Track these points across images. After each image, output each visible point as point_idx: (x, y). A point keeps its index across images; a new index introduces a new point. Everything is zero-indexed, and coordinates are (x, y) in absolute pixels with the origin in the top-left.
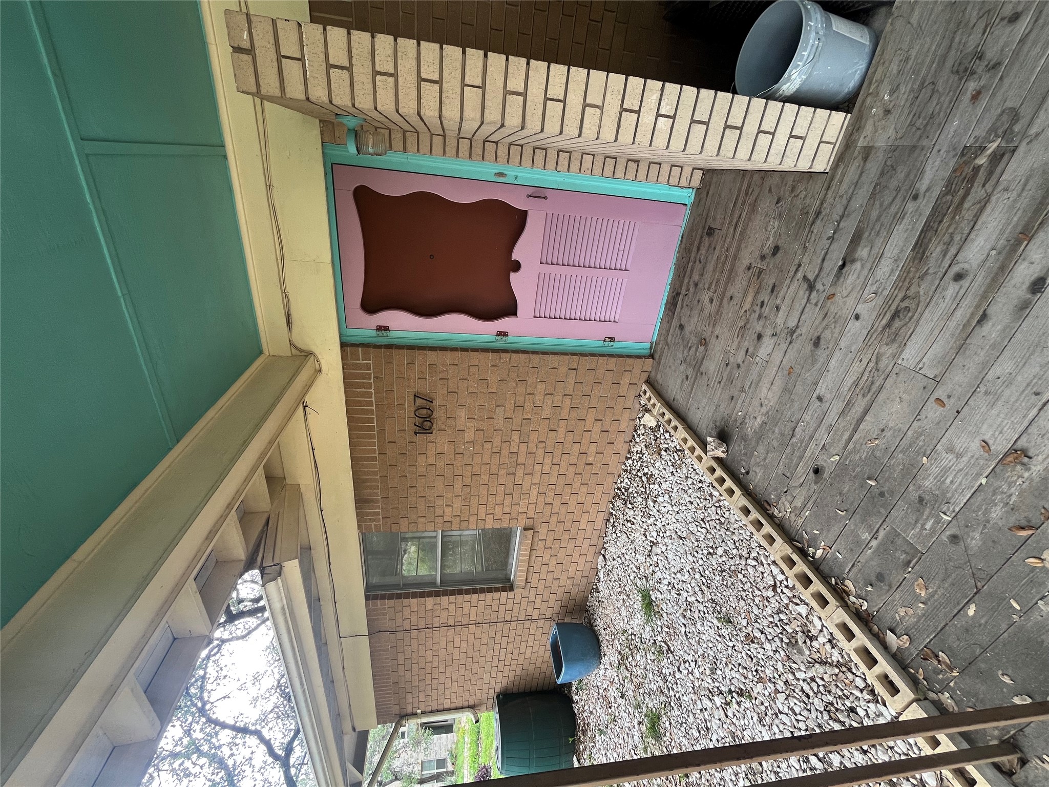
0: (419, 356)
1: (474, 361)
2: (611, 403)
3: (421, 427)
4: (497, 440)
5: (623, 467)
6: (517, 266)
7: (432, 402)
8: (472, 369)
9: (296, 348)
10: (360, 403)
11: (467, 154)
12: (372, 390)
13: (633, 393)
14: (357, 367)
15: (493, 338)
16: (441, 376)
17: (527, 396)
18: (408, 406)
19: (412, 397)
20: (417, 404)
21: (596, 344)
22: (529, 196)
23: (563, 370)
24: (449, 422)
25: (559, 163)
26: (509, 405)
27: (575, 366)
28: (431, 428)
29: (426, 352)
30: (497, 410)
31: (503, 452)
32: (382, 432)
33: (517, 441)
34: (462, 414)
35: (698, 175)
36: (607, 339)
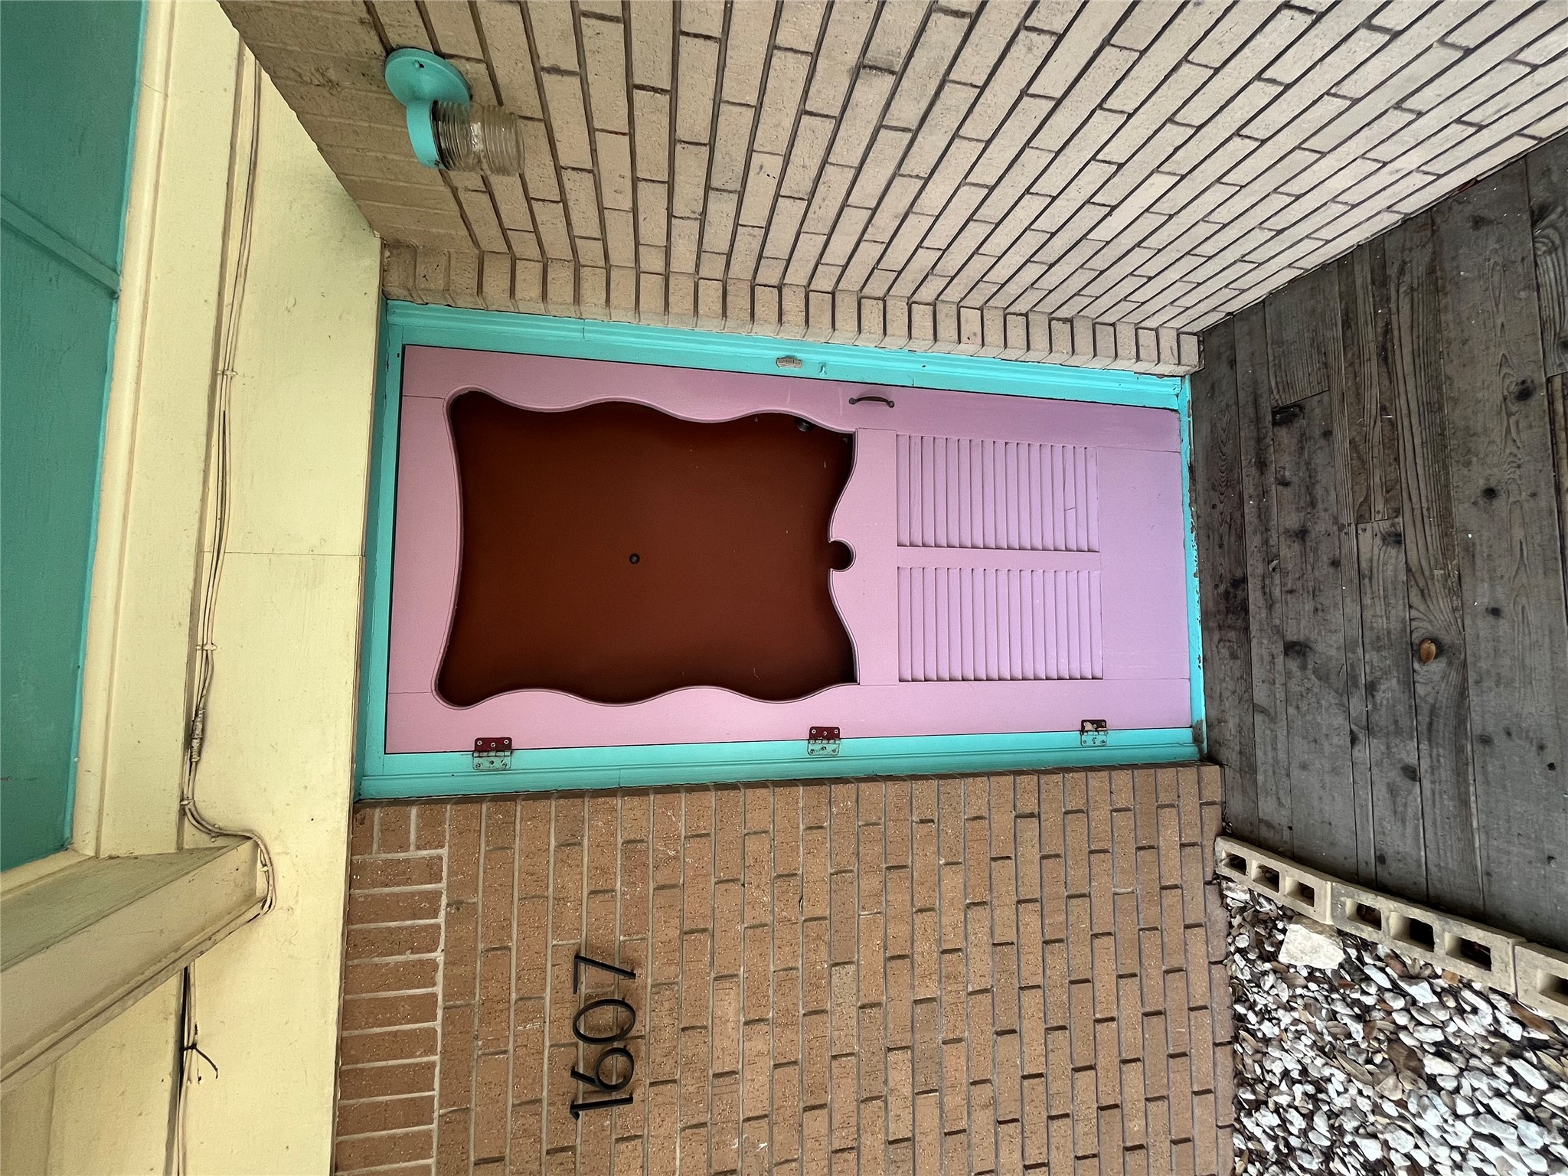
0: (593, 819)
1: (758, 819)
2: (1150, 915)
3: (593, 1079)
4: (843, 1097)
5: (1239, 1142)
6: (842, 557)
7: (632, 975)
8: (752, 844)
9: (200, 822)
10: (389, 1011)
11: (718, 307)
12: (439, 956)
13: (1194, 876)
14: (399, 873)
15: (801, 747)
16: (662, 877)
17: (919, 919)
18: (554, 1002)
19: (568, 965)
20: (583, 989)
21: (1063, 741)
22: (853, 401)
23: (1003, 819)
24: (690, 1045)
25: (914, 325)
26: (870, 955)
27: (1031, 806)
28: (627, 1077)
29: (618, 802)
30: (835, 979)
31: (867, 1140)
32: (456, 1120)
33: (907, 1091)
34: (729, 1006)
35: (1191, 345)
36: (1088, 726)
